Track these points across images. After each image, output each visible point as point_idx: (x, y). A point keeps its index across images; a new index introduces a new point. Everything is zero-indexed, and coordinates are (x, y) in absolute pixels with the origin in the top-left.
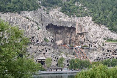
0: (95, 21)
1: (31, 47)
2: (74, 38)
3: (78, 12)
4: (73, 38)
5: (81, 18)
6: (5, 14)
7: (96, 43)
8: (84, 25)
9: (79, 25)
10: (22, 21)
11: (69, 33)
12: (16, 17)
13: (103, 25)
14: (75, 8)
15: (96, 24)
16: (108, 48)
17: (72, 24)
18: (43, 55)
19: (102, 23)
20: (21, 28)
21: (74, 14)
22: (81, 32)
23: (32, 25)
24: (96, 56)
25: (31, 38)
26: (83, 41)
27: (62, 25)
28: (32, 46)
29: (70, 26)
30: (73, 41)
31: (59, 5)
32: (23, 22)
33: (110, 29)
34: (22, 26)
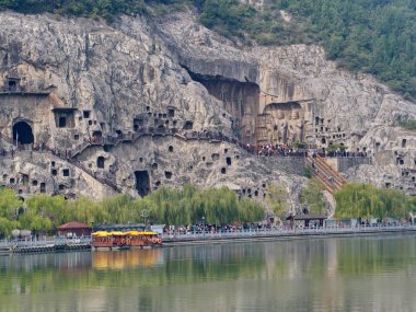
1: (171, 149)
2: (253, 123)
3: (260, 29)
4: (248, 122)
5: (279, 48)
7: (360, 137)
8: (300, 74)
9: (277, 76)
10: (127, 52)
11: (233, 104)
12: (106, 36)
13: (370, 76)
15: (343, 72)
17: (249, 71)
18: (219, 174)
19: (364, 68)
20: (129, 75)
21: (246, 35)
22: (287, 100)
23: (163, 64)
24: (378, 180)
25: (165, 115)
26: (299, 130)
27: (216, 72)
28: (174, 142)
29: (242, 79)
32: (132, 54)
33: (395, 90)
34: (131, 67)
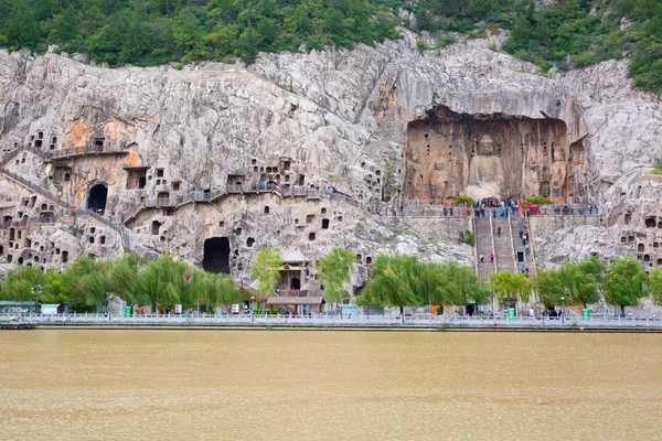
0: (638, 77)
2: (563, 172)
4: (557, 169)
6: (187, 68)
7: (610, 185)
8: (587, 103)
9: (573, 107)
11: (540, 148)
12: (227, 81)
14: (577, 31)
15: (641, 93)
16: (648, 208)
17: (546, 104)
18: (304, 240)
20: (241, 123)
21: (568, 57)
22: (577, 138)
23: (289, 107)
24: (585, 248)
27: (493, 108)
28: (272, 201)
29: (536, 114)
30: (556, 183)
31: (499, 21)
32: (252, 99)
